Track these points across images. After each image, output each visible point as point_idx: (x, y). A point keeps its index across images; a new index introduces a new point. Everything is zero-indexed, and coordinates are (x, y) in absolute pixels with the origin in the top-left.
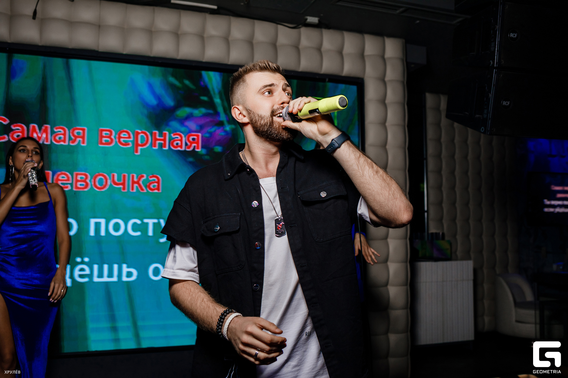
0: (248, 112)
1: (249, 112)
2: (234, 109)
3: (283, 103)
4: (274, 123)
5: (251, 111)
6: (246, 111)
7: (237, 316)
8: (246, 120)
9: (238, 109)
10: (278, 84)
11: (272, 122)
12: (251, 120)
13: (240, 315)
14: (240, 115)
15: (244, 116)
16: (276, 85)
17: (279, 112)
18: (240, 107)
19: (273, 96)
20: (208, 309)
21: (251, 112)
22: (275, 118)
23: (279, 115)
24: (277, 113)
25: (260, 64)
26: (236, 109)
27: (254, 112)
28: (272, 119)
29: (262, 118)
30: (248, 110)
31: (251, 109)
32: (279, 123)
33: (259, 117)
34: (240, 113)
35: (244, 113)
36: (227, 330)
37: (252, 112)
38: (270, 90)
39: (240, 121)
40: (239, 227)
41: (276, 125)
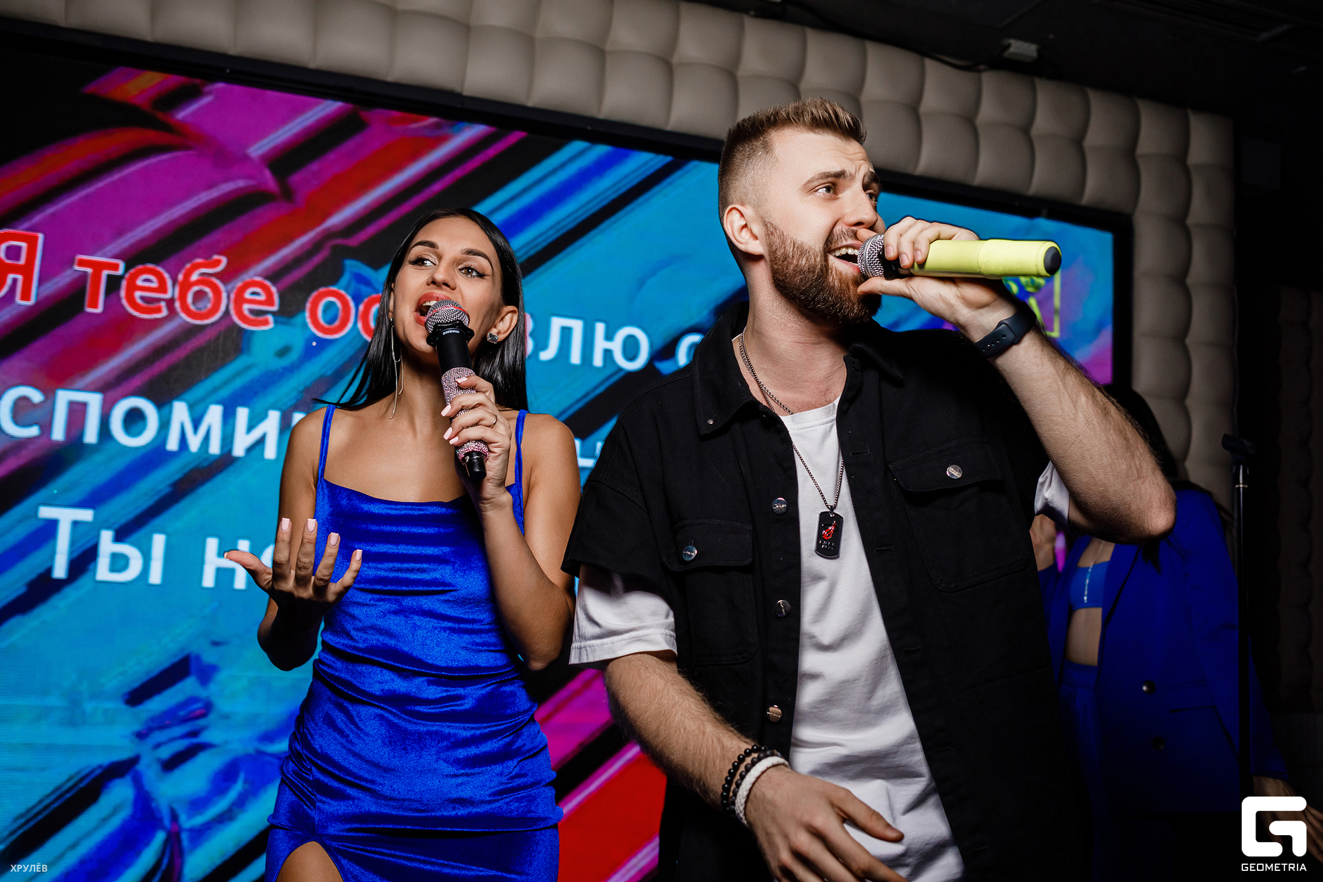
0: (767, 229)
1: (770, 230)
2: (731, 213)
3: (859, 224)
4: (830, 271)
5: (775, 229)
6: (762, 226)
7: (774, 766)
8: (755, 247)
9: (742, 215)
10: (853, 172)
11: (826, 268)
12: (773, 252)
13: (783, 764)
14: (744, 230)
15: (756, 238)
16: (851, 175)
17: (844, 243)
18: (748, 211)
19: (838, 199)
20: (701, 736)
21: (774, 232)
22: (833, 261)
23: (843, 251)
24: (840, 245)
25: (814, 111)
26: (737, 212)
27: (785, 234)
28: (826, 260)
29: (802, 251)
30: (769, 225)
31: (777, 222)
32: (841, 274)
33: (796, 249)
34: (745, 226)
35: (757, 228)
36: (746, 802)
37: (778, 231)
38: (833, 184)
39: (742, 247)
40: (750, 560)
41: (833, 280)
